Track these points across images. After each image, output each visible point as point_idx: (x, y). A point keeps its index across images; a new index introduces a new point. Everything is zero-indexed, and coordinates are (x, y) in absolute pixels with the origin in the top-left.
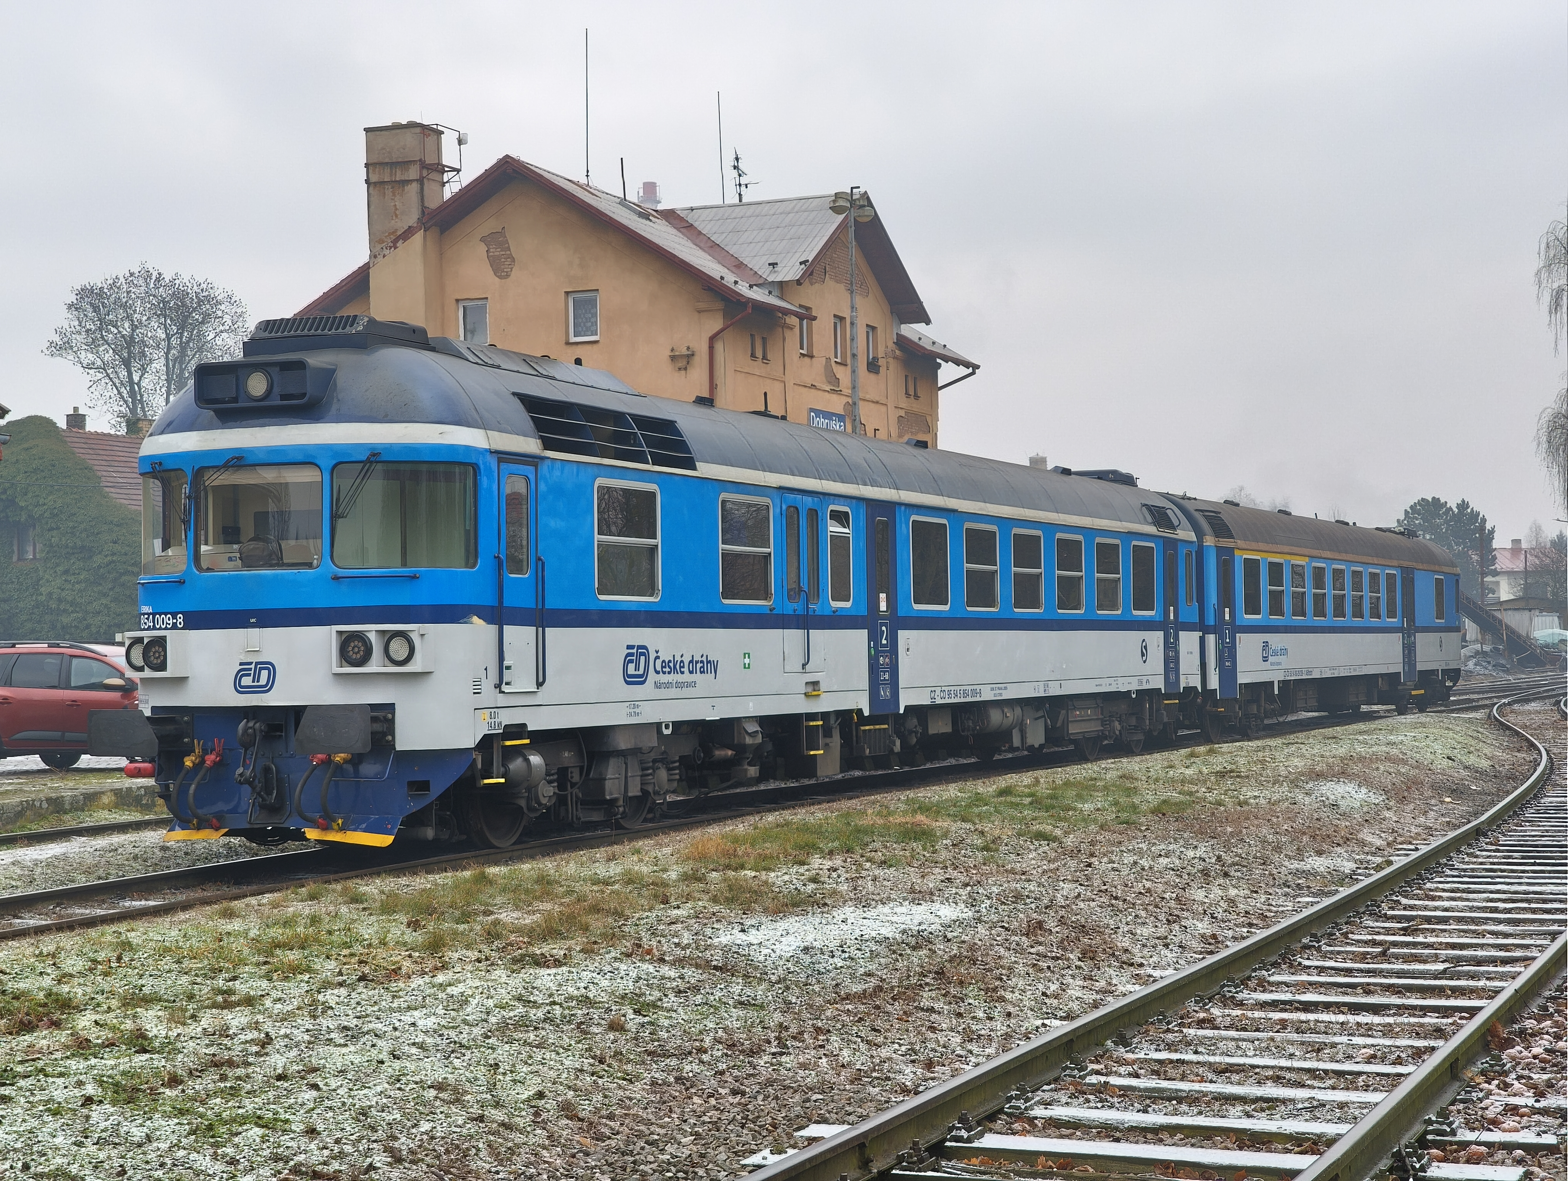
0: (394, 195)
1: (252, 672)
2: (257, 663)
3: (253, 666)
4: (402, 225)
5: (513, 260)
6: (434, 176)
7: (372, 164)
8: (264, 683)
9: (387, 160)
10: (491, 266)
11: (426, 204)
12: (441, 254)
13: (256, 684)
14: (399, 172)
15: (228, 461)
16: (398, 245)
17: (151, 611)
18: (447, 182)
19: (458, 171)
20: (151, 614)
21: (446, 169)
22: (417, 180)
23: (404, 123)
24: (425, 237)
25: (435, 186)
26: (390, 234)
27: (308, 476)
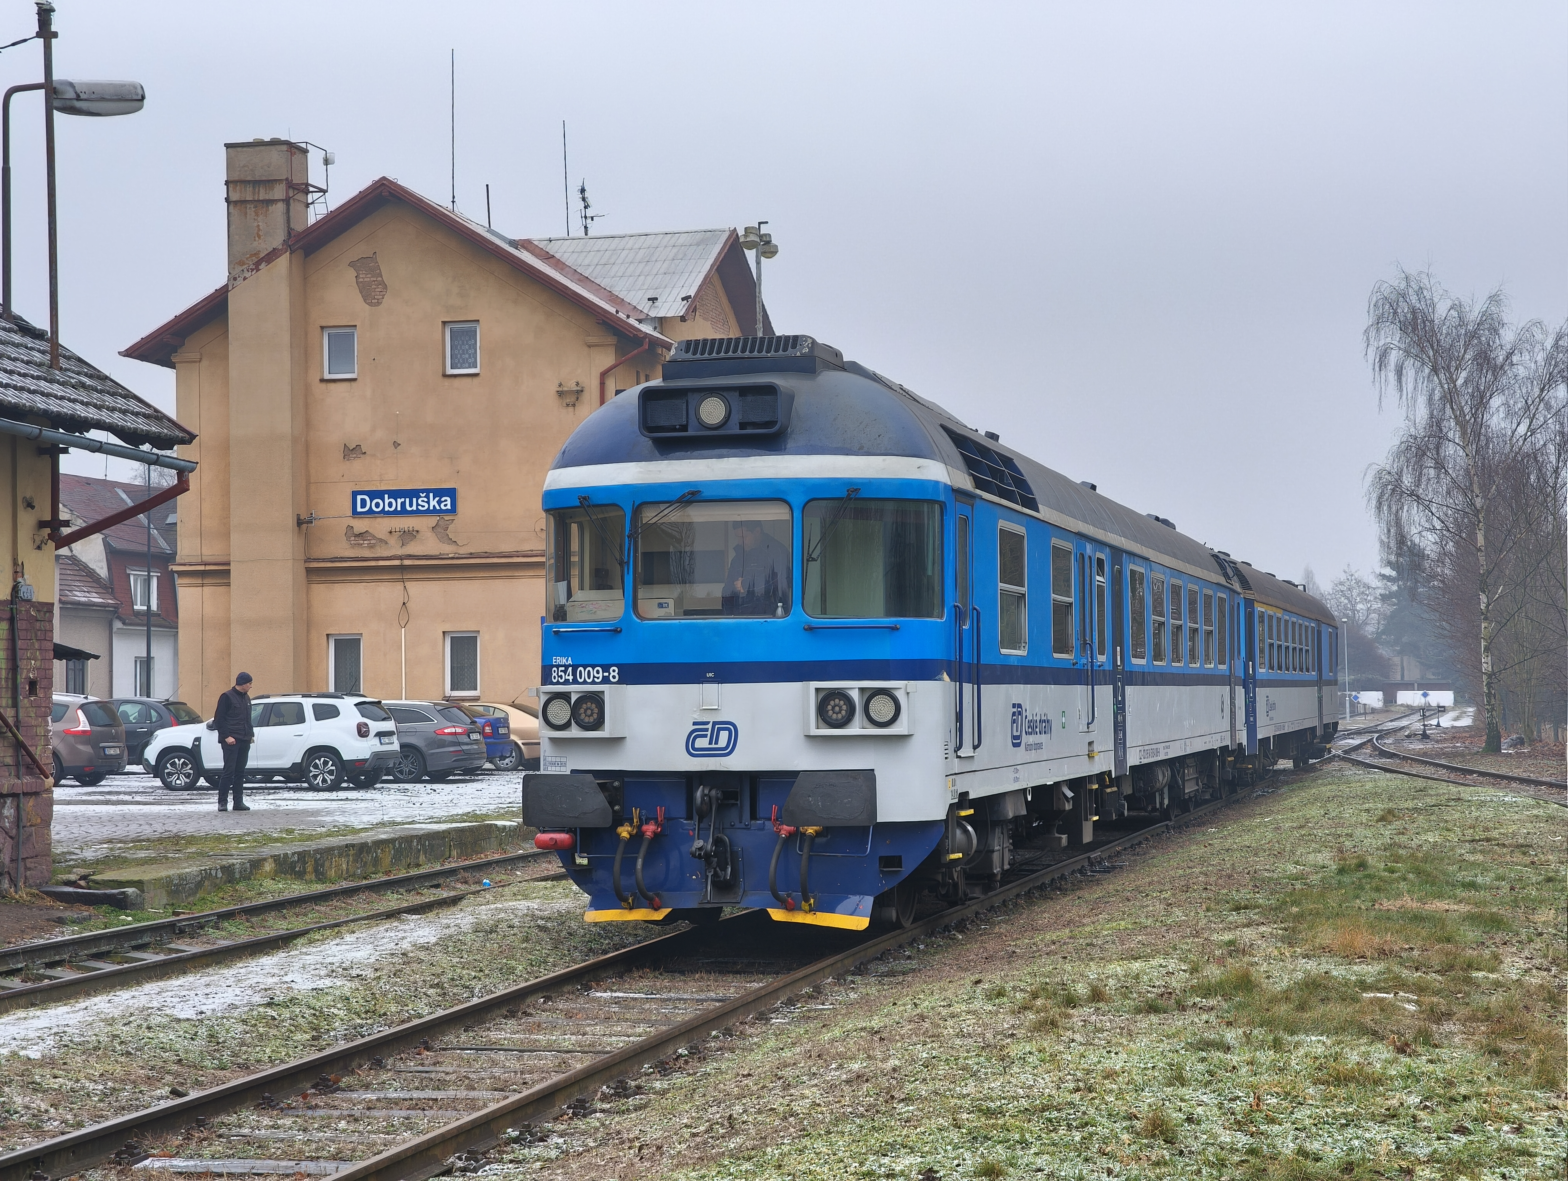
0: (257, 214)
1: (709, 733)
2: (715, 723)
3: (710, 726)
4: (265, 246)
5: (385, 287)
6: (300, 196)
7: (232, 182)
8: (724, 745)
9: (249, 178)
10: (361, 292)
11: (292, 226)
12: (305, 279)
13: (713, 746)
14: (262, 191)
15: (684, 496)
16: (260, 267)
17: (570, 662)
18: (313, 203)
19: (324, 192)
20: (570, 665)
21: (311, 189)
22: (283, 200)
23: (267, 139)
24: (290, 260)
25: (300, 207)
26: (252, 255)
27: (775, 513)
